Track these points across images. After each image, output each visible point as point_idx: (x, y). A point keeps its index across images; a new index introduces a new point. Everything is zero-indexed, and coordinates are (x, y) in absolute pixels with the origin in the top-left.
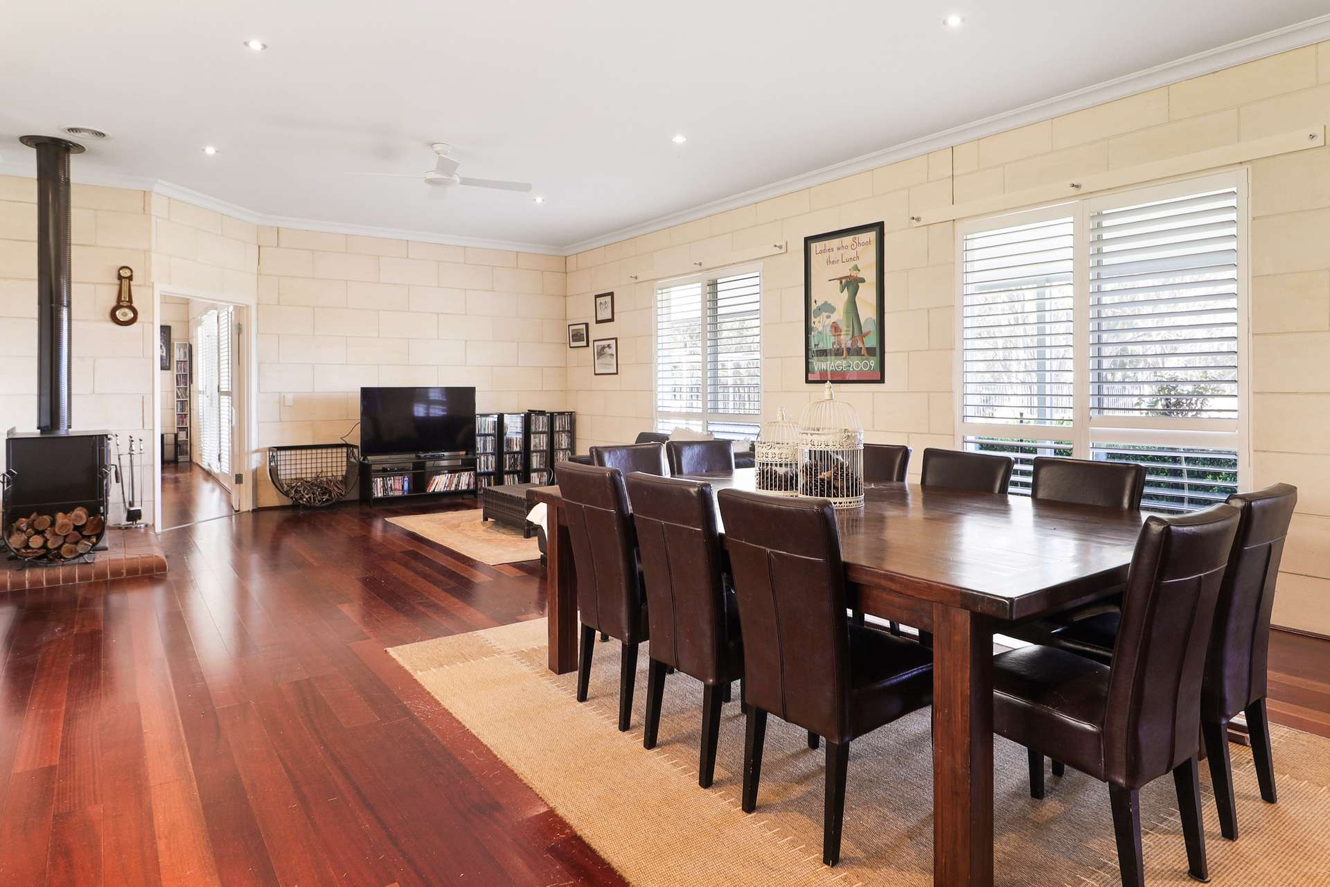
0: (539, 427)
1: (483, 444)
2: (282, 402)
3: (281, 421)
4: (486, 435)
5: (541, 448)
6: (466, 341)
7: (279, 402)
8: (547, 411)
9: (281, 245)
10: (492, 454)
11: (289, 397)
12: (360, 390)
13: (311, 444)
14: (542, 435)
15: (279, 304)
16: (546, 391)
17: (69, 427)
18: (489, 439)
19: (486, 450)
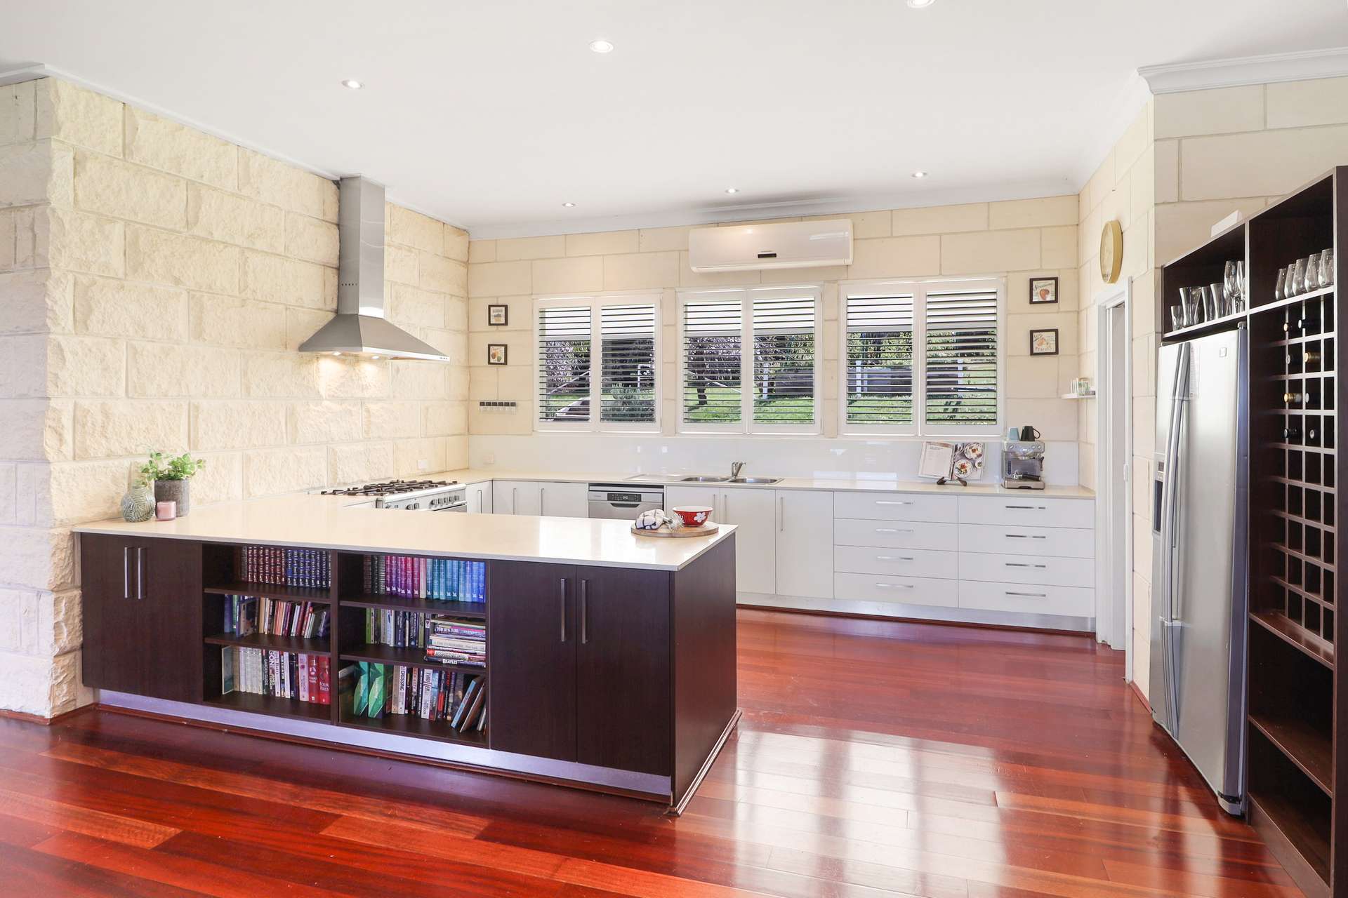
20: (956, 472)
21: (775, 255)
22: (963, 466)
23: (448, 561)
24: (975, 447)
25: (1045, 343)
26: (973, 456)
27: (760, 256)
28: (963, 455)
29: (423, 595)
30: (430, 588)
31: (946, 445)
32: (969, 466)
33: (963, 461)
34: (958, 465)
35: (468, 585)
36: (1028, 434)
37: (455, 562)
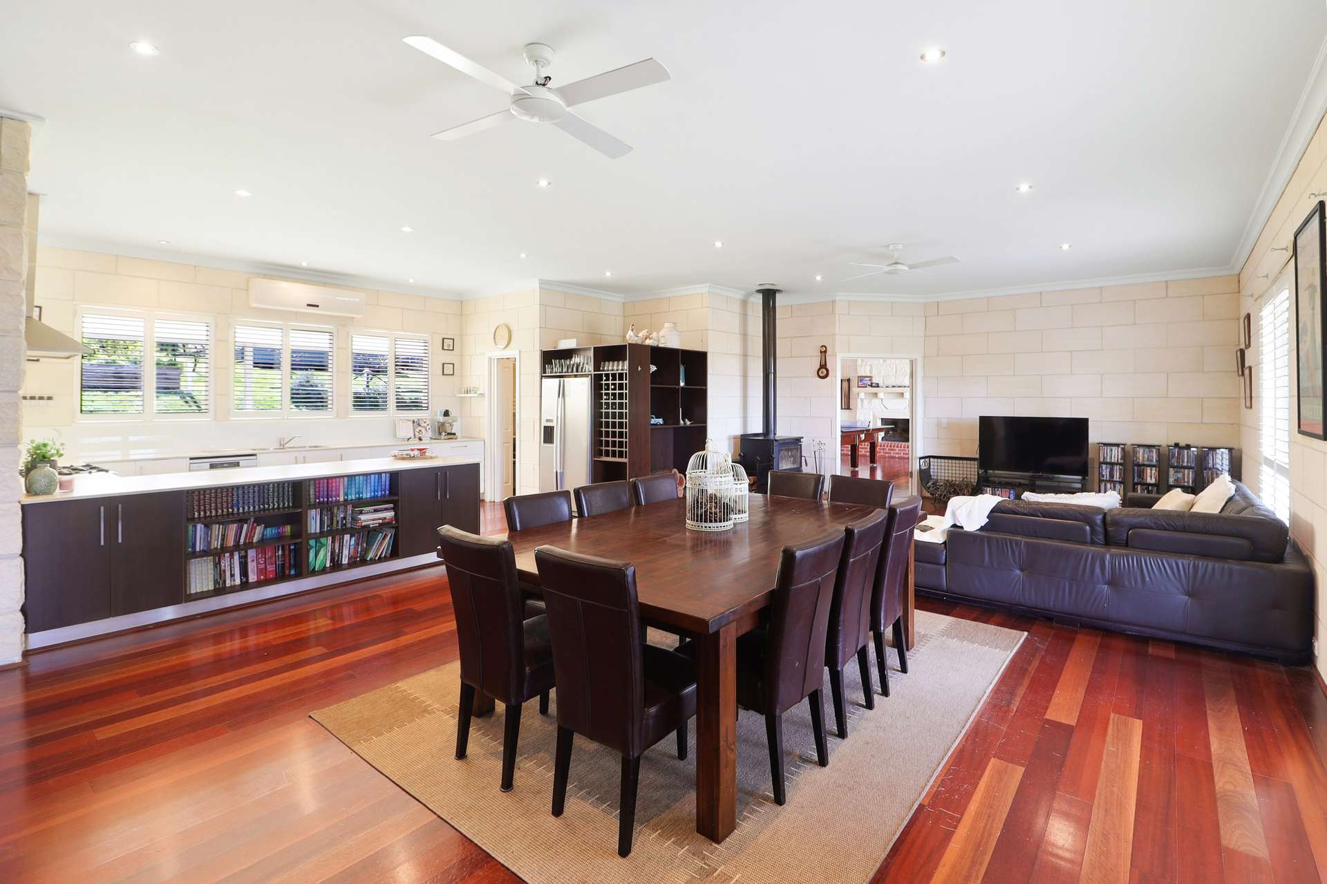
0: (1183, 462)
1: (1110, 472)
2: (939, 424)
3: (938, 438)
4: (1112, 464)
5: (1186, 484)
6: (1102, 375)
7: (938, 425)
8: (1192, 445)
9: (940, 313)
10: (1120, 482)
11: (944, 421)
12: (978, 418)
13: (959, 456)
14: (1186, 471)
15: (938, 356)
16: (1207, 424)
17: (775, 434)
18: (1117, 468)
19: (1113, 477)
20: (417, 434)
21: (317, 306)
22: (420, 431)
23: (357, 478)
24: (425, 420)
25: (448, 370)
26: (425, 425)
27: (308, 305)
28: (419, 425)
29: (342, 499)
30: (346, 494)
31: (409, 420)
32: (423, 430)
33: (420, 428)
34: (418, 430)
35: (369, 489)
36: (446, 414)
37: (361, 477)
